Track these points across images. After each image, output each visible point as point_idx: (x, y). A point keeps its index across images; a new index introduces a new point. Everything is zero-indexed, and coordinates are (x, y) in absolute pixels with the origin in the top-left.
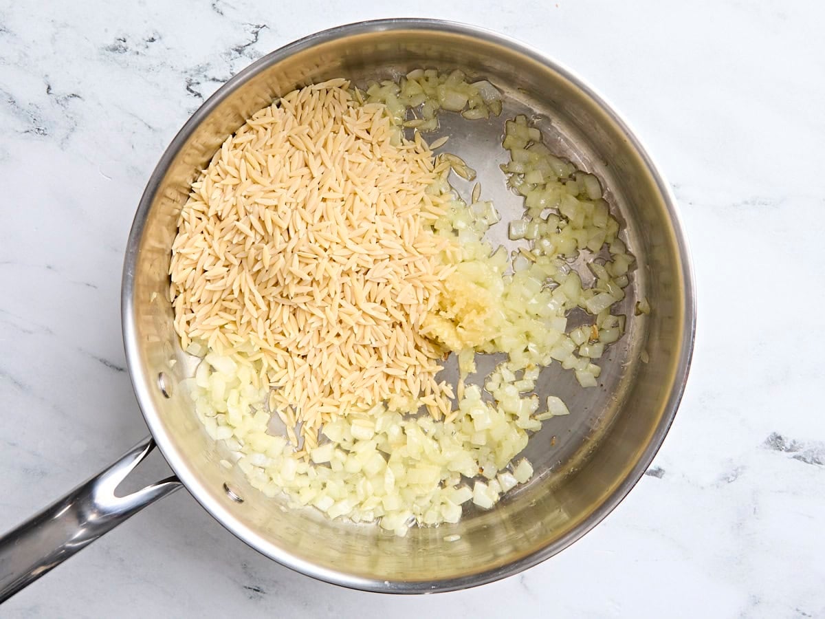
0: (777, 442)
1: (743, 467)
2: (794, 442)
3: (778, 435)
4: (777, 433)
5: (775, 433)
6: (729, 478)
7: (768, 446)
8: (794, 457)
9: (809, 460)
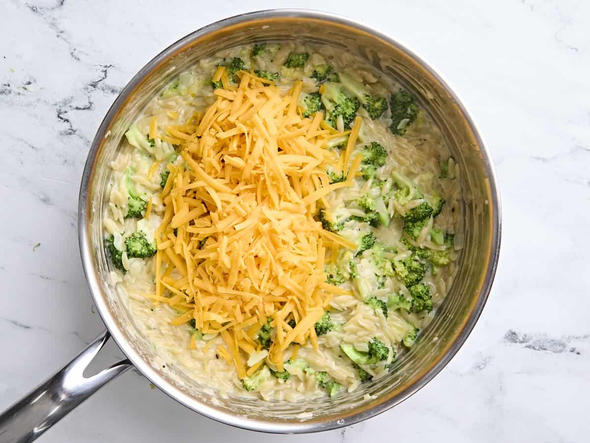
0: (512, 337)
1: (490, 358)
2: (525, 336)
4: (512, 330)
6: (479, 367)
7: (506, 340)
8: (526, 347)
9: (537, 348)
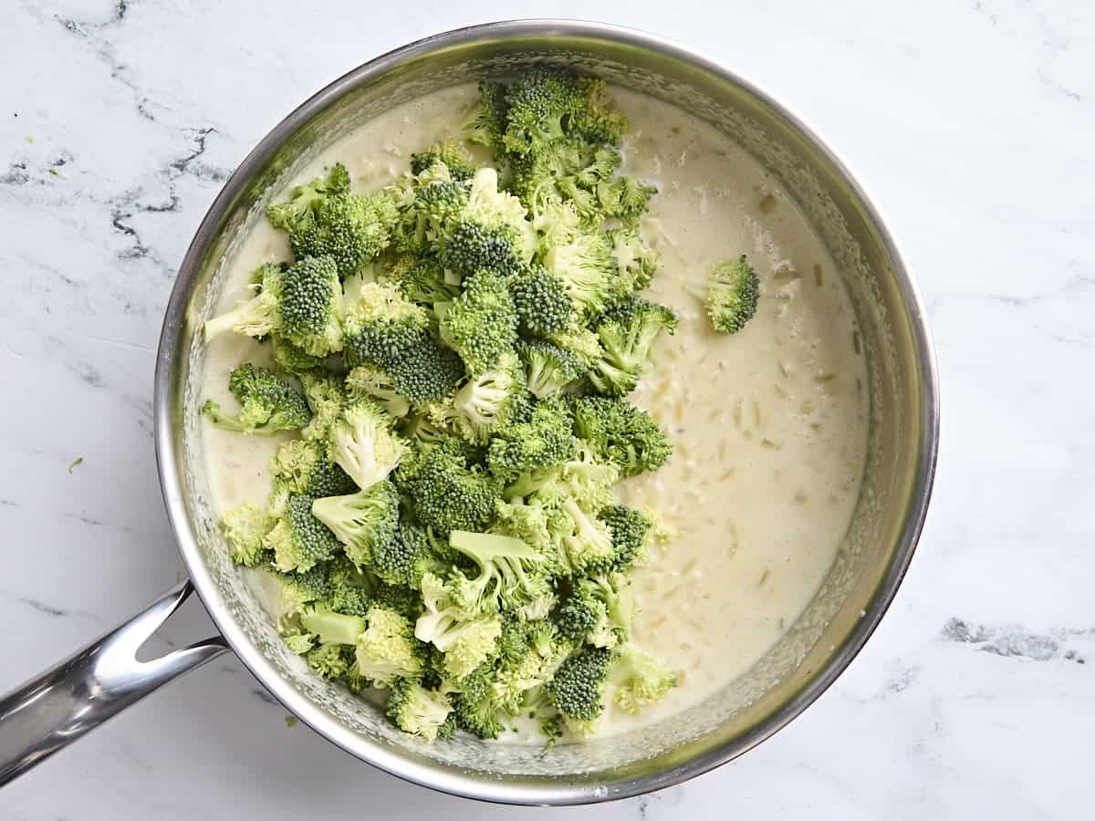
0: (958, 630)
1: (916, 669)
2: (982, 628)
3: (959, 621)
4: (957, 617)
5: (954, 619)
6: (897, 685)
7: (946, 637)
8: (984, 649)
9: (1003, 651)
